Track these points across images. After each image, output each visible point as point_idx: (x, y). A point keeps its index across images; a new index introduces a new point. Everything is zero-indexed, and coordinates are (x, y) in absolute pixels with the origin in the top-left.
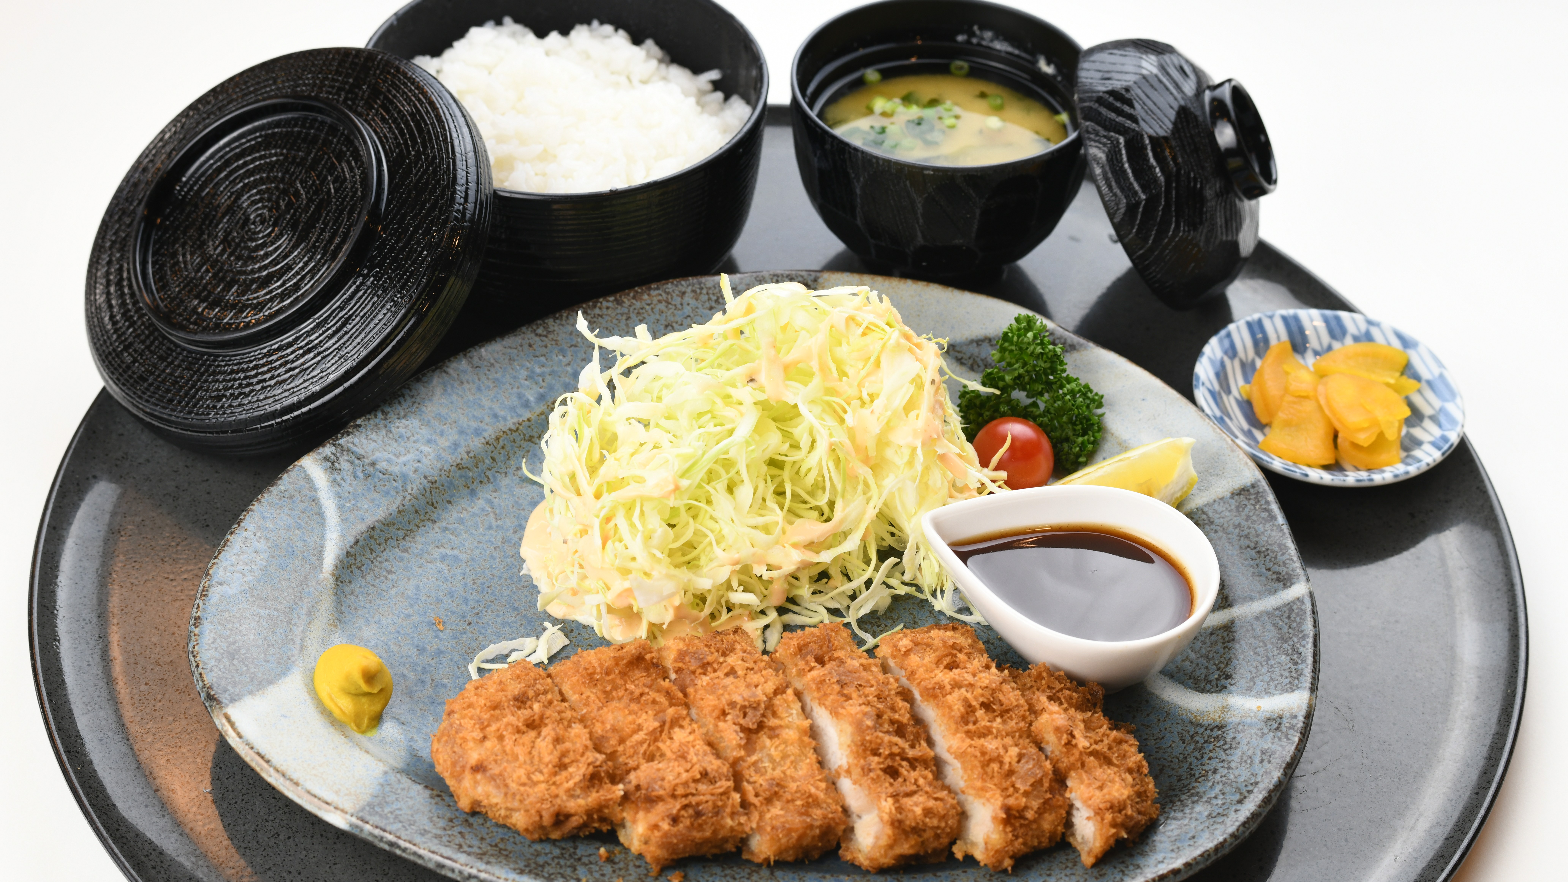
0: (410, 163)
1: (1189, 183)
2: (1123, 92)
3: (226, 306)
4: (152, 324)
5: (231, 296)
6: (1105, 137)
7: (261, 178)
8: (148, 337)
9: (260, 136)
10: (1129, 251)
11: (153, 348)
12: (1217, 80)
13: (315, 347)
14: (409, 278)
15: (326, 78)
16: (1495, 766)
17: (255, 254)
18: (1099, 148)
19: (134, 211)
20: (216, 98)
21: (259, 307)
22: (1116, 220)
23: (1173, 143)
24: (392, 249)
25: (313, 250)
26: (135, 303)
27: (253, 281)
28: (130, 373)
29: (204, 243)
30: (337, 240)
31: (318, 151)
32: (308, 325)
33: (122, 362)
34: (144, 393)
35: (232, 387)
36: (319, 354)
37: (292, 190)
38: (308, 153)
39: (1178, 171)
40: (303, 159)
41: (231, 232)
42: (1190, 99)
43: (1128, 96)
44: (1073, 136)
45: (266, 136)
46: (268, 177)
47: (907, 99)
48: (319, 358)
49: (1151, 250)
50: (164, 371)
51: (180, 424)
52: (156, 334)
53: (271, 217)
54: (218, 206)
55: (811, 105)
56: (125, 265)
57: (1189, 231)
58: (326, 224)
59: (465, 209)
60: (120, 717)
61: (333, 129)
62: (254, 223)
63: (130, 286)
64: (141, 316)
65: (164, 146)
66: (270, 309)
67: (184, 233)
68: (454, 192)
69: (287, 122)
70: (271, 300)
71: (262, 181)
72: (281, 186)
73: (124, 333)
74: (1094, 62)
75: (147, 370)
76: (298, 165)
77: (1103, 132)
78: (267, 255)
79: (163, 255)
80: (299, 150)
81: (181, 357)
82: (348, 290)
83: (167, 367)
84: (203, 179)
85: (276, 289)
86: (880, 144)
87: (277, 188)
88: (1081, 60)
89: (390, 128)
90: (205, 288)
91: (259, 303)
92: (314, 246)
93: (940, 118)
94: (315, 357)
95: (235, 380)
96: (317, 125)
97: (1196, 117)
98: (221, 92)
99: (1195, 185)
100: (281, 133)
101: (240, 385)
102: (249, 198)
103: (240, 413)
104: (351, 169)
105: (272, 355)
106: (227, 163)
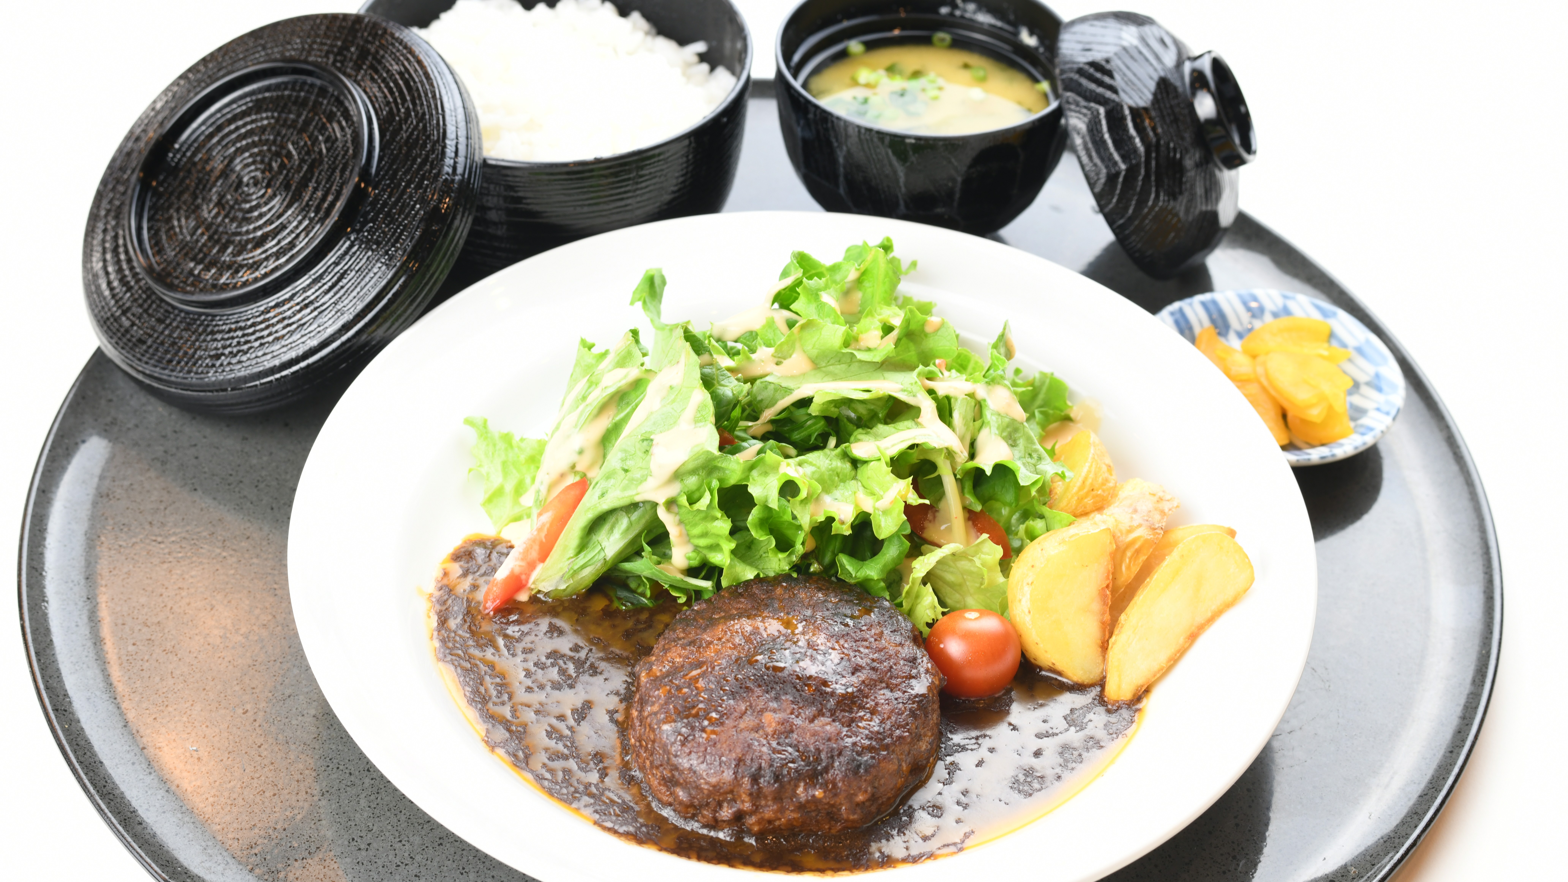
0: (400, 120)
1: (1169, 153)
2: (1103, 63)
3: (222, 267)
4: (149, 288)
5: (226, 258)
6: (1086, 107)
7: (253, 142)
8: (145, 301)
9: (251, 101)
10: (1110, 220)
11: (150, 311)
12: (1197, 53)
13: (311, 302)
14: (402, 231)
15: (314, 42)
16: (1469, 725)
17: (249, 215)
18: (1080, 119)
19: (128, 180)
20: (206, 66)
21: (256, 266)
22: (1098, 189)
23: (1153, 114)
24: (385, 204)
25: (305, 209)
26: (132, 268)
27: (248, 241)
28: (128, 336)
29: (198, 207)
30: (330, 198)
31: (309, 113)
32: (304, 281)
33: (121, 326)
34: (143, 355)
35: (230, 345)
36: (315, 309)
37: (284, 152)
38: (299, 115)
39: (1158, 141)
40: (295, 121)
41: (224, 196)
42: (1170, 70)
43: (1108, 67)
44: (1054, 105)
45: (257, 100)
46: (260, 140)
47: (891, 70)
48: (316, 313)
49: (1131, 219)
50: (162, 333)
51: (180, 384)
52: (154, 297)
53: (263, 178)
54: (212, 170)
55: (795, 76)
56: (121, 232)
57: (1169, 201)
58: (318, 183)
59: (455, 163)
60: (107, 677)
61: (323, 91)
62: (247, 185)
63: (127, 252)
64: (138, 281)
65: (156, 116)
66: (266, 267)
67: (178, 198)
68: (444, 147)
69: (277, 87)
70: (267, 259)
71: (254, 144)
72: (273, 148)
73: (121, 298)
74: (1075, 33)
75: (145, 333)
76: (289, 127)
77: (1083, 103)
78: (261, 216)
79: (158, 221)
80: (290, 112)
81: (179, 319)
82: (342, 246)
83: (165, 329)
84: (196, 145)
85: (271, 248)
86: (863, 114)
87: (269, 150)
88: (1062, 31)
89: (380, 87)
90: (201, 250)
91: (255, 263)
92: (307, 205)
93: (923, 90)
94: (312, 312)
95: (233, 338)
96: (306, 88)
97: (1175, 89)
98: (211, 61)
99: (1175, 155)
100: (271, 97)
101: (239, 343)
102: (241, 161)
103: (239, 370)
104: (342, 129)
105: (269, 312)
106: (219, 128)
